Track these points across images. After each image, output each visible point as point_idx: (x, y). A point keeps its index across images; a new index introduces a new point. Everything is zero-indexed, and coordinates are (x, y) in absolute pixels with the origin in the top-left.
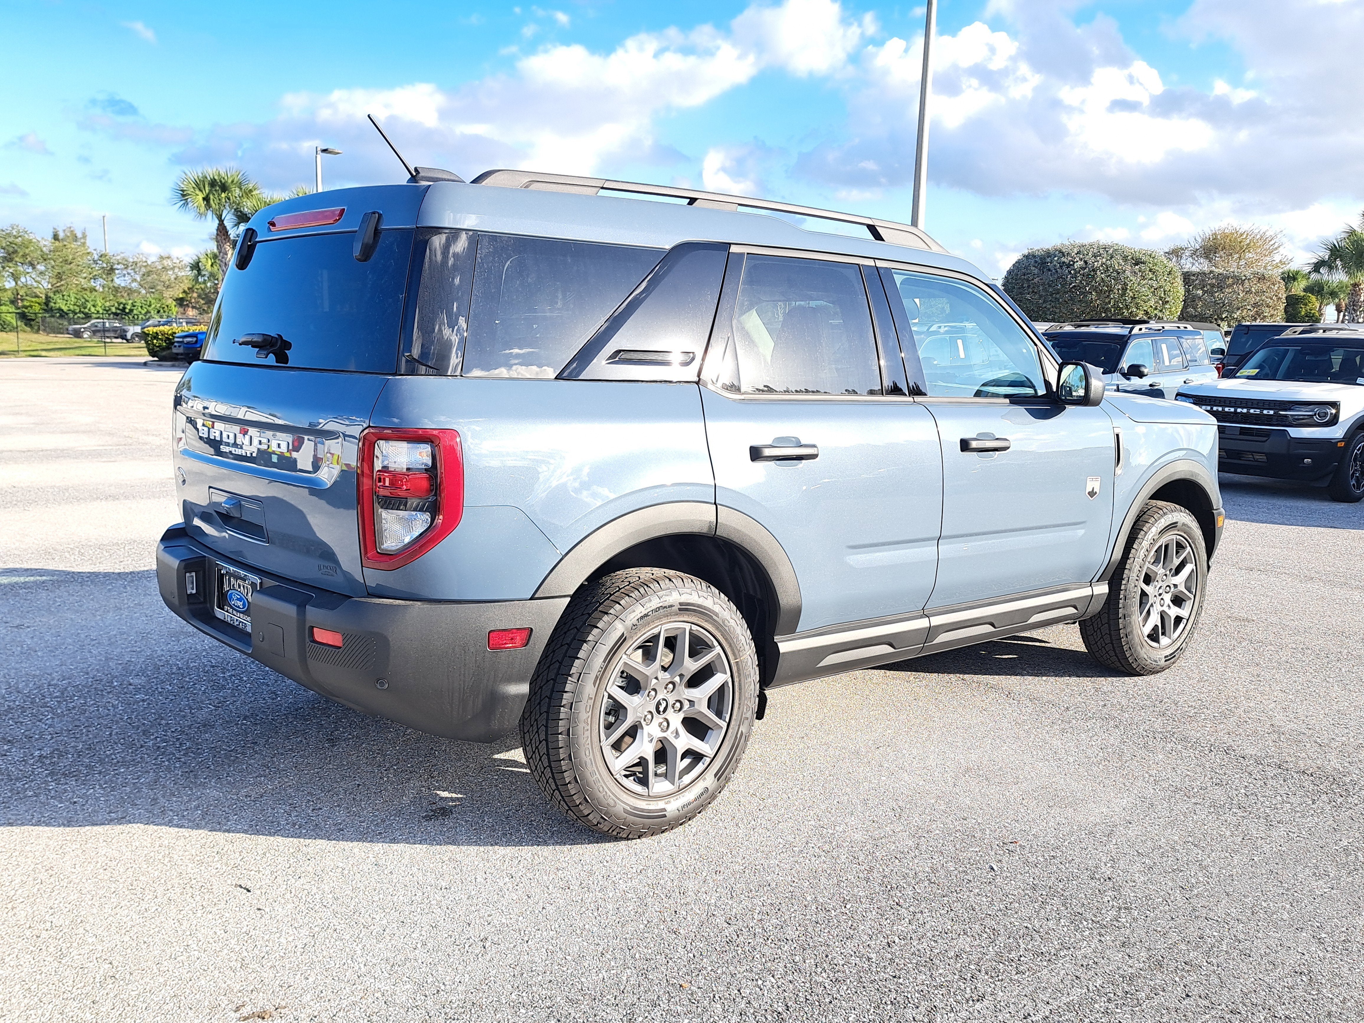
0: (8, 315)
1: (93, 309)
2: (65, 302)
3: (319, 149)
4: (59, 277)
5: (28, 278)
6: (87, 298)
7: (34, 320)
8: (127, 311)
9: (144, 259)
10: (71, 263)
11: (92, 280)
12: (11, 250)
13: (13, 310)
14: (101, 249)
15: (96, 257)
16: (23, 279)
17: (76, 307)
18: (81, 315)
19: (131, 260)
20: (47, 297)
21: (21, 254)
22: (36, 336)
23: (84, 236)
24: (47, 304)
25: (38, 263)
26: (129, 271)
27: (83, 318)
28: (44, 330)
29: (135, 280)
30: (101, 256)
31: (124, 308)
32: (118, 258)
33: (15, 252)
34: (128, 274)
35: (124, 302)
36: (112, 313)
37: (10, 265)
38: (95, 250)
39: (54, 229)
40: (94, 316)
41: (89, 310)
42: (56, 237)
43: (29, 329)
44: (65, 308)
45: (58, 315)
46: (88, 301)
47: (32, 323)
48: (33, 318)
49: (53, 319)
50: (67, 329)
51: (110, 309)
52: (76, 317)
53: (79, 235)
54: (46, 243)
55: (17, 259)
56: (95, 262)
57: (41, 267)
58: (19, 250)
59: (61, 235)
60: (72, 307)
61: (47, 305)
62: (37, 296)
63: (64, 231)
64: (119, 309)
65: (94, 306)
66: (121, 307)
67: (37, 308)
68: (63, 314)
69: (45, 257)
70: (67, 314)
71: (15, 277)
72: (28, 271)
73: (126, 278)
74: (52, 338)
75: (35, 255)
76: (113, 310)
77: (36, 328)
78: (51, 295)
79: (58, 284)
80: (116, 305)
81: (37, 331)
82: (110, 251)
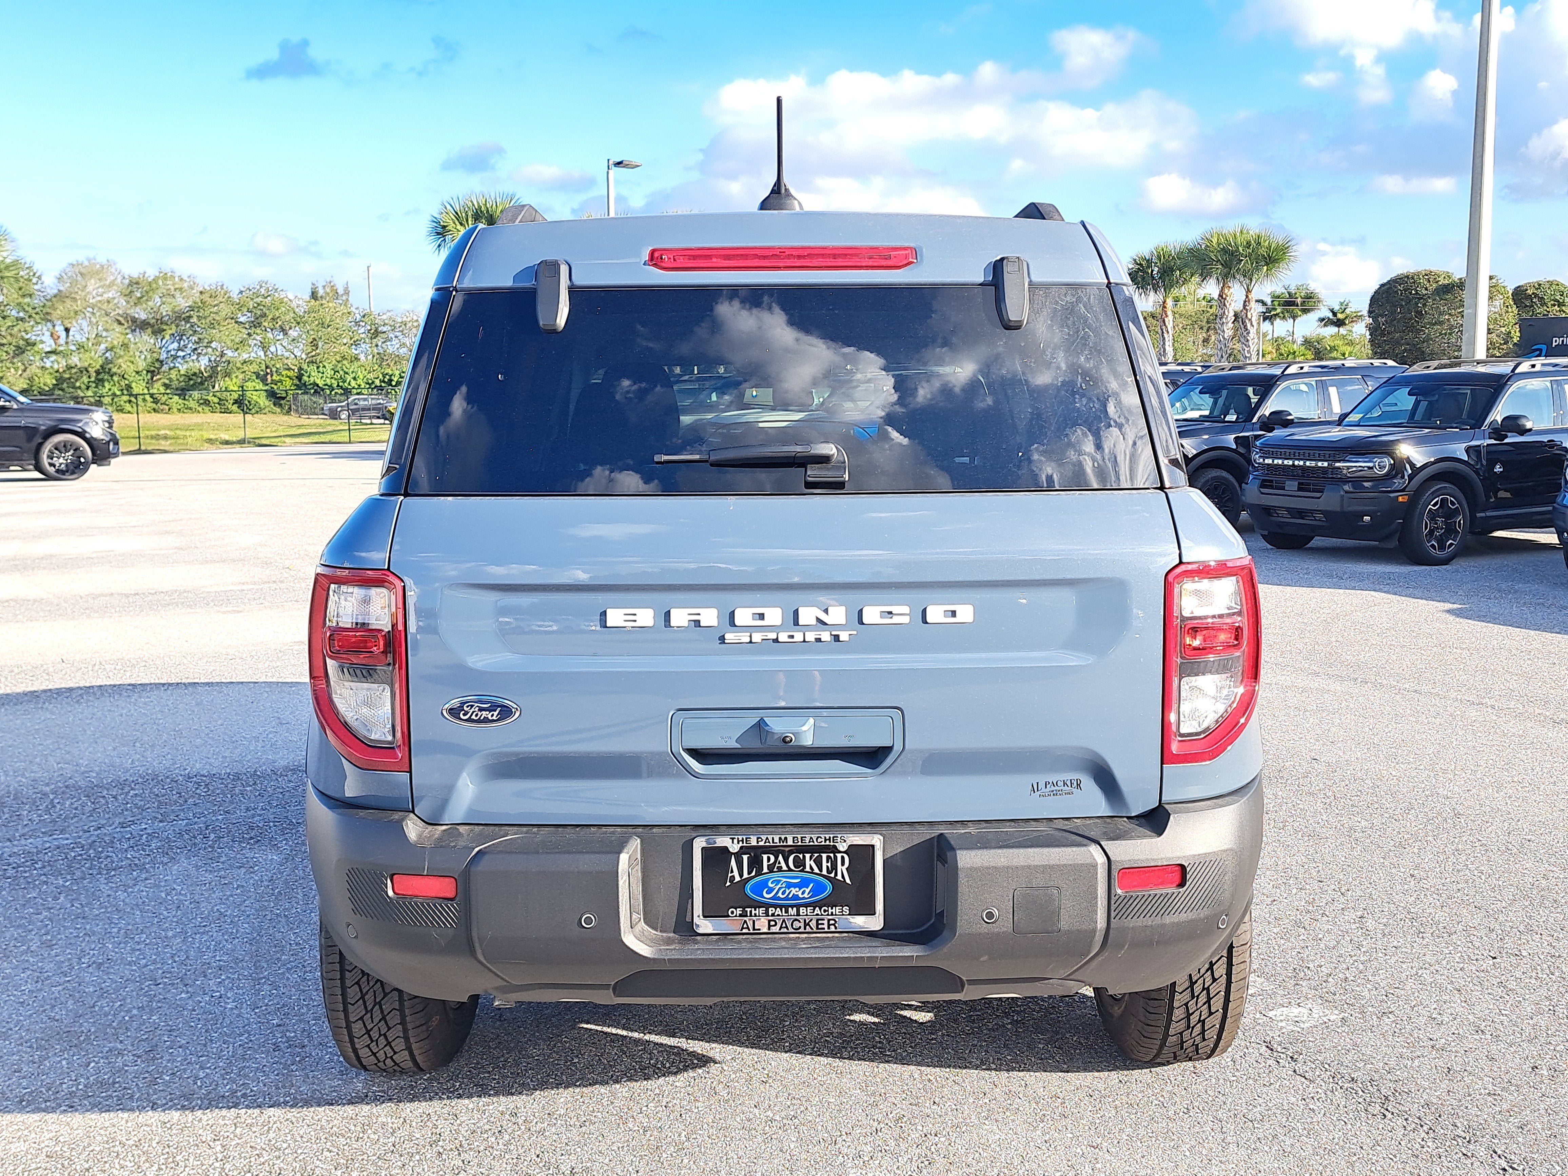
0: (254, 393)
1: (353, 383)
2: (321, 375)
3: (611, 162)
4: (314, 344)
5: (279, 347)
6: (347, 370)
7: (284, 398)
8: (394, 383)
9: (415, 318)
10: (328, 326)
11: (354, 347)
12: (259, 313)
13: (261, 386)
14: (364, 306)
15: (358, 317)
16: (273, 349)
17: (333, 381)
18: (340, 391)
19: (400, 320)
20: (300, 369)
21: (270, 317)
22: (286, 418)
23: (347, 292)
24: (299, 377)
25: (290, 328)
26: (398, 334)
27: (341, 394)
28: (297, 411)
29: (403, 345)
30: (364, 316)
31: (391, 380)
32: (384, 317)
33: (264, 315)
34: (396, 337)
35: (390, 372)
36: (376, 387)
37: (258, 331)
38: (357, 308)
39: (313, 284)
40: (355, 391)
41: (349, 384)
42: (314, 295)
43: (278, 410)
44: (321, 383)
45: (312, 391)
46: (347, 373)
47: (282, 402)
48: (284, 395)
49: (306, 397)
50: (323, 409)
51: (373, 382)
52: (333, 393)
53: (341, 291)
54: (300, 302)
55: (266, 324)
56: (357, 323)
57: (293, 333)
58: (267, 312)
59: (321, 292)
60: (328, 382)
61: (300, 380)
62: (289, 369)
63: (324, 287)
64: (384, 382)
65: (355, 379)
66: (386, 380)
67: (288, 383)
68: (318, 390)
69: (299, 319)
70: (323, 390)
71: (264, 347)
72: (278, 338)
73: (393, 343)
74: (303, 420)
75: (288, 318)
76: (377, 382)
77: (287, 407)
78: (305, 367)
79: (314, 353)
80: (381, 377)
81: (288, 412)
82: (375, 310)
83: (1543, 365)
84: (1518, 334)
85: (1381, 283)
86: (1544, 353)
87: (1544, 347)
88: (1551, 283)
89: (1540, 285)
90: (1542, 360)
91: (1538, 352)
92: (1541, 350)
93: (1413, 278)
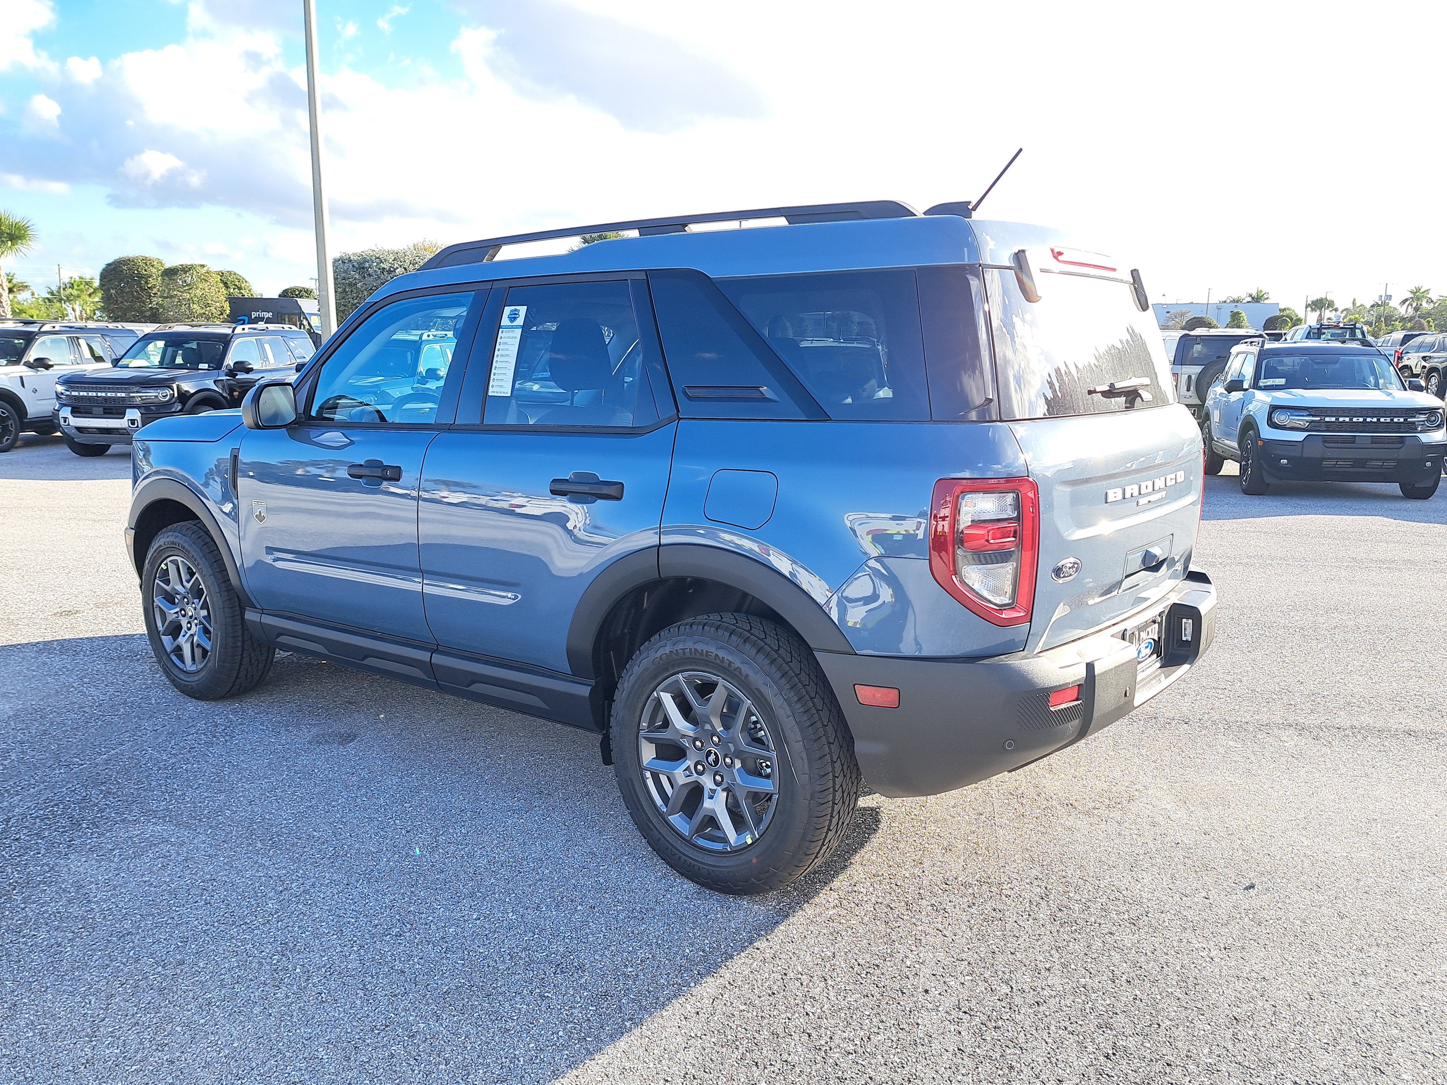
83: (249, 328)
84: (229, 308)
85: (107, 263)
86: (246, 322)
87: (246, 319)
88: (230, 273)
89: (223, 273)
90: (246, 327)
91: (242, 322)
92: (244, 320)
93: (133, 261)
